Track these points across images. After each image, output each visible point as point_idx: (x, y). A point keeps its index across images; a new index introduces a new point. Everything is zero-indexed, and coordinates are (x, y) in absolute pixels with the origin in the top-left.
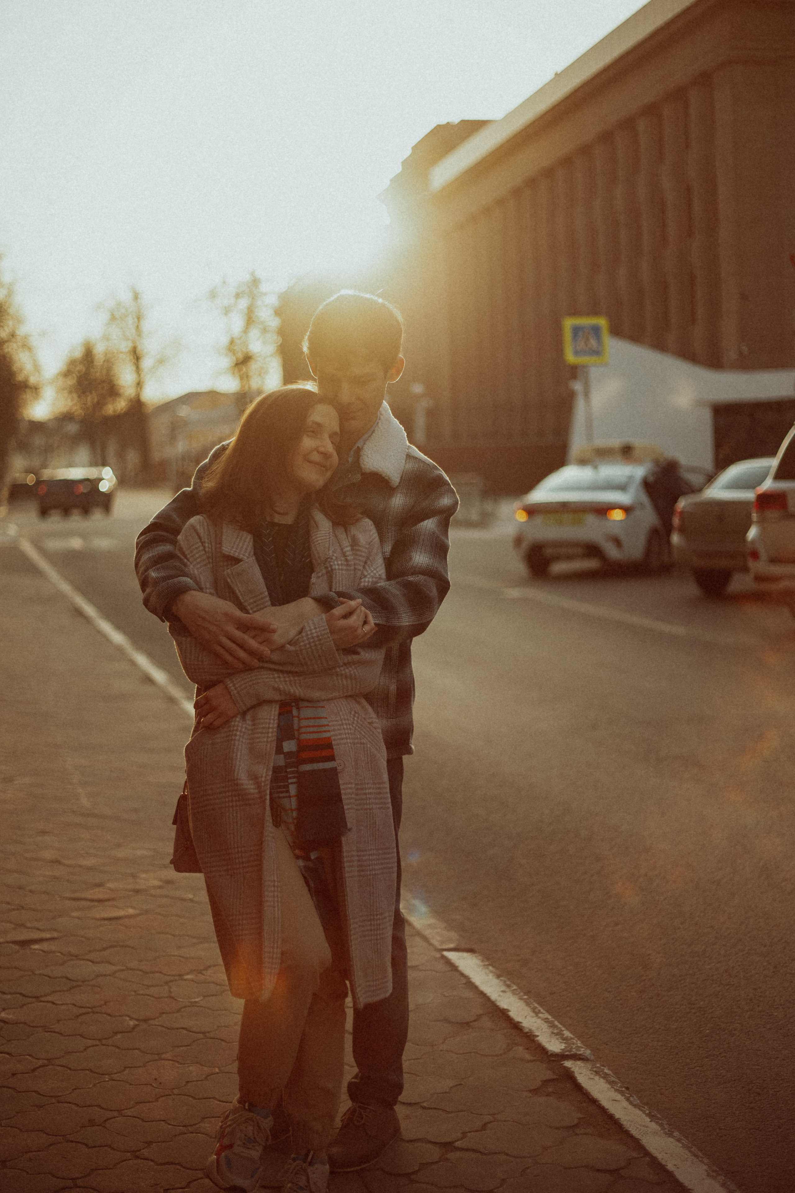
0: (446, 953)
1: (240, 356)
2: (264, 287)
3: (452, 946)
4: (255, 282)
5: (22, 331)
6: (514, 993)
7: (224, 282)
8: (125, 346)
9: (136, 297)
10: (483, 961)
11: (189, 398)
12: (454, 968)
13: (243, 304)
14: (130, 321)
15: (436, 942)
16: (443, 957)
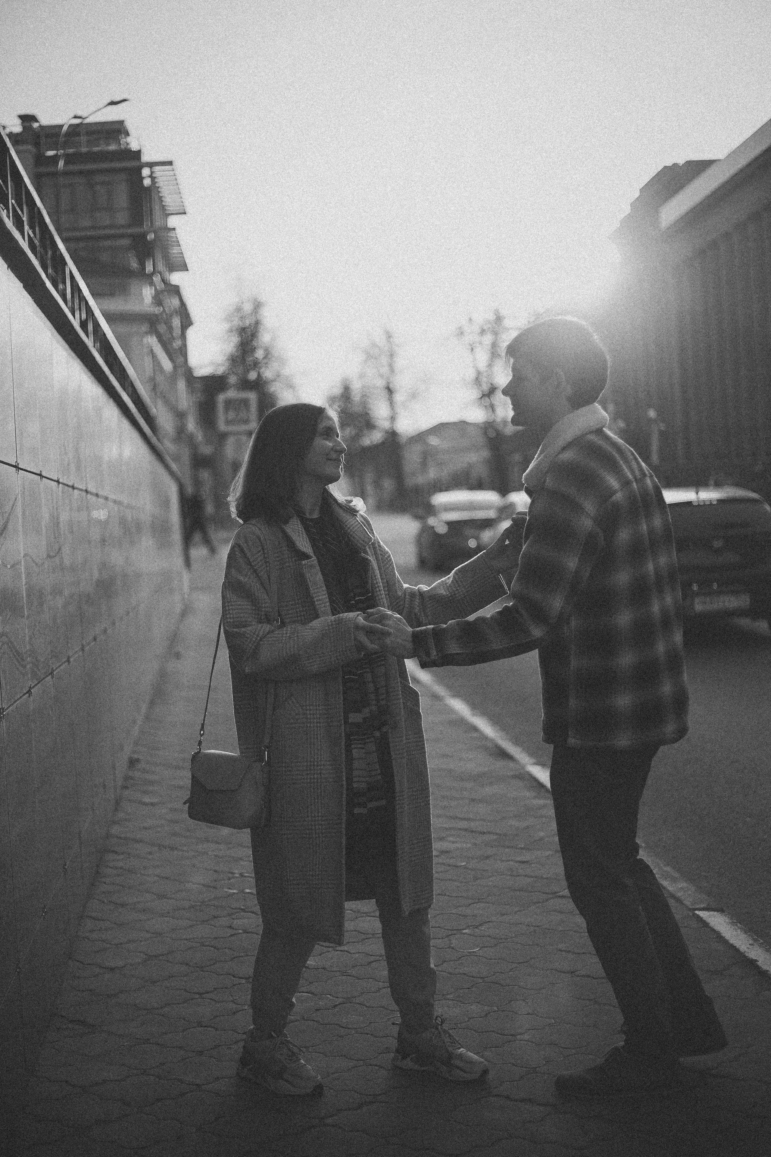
0: (697, 912)
1: (485, 388)
2: (507, 323)
3: (702, 906)
4: (499, 319)
5: (286, 371)
6: (761, 945)
7: (470, 320)
8: (380, 383)
9: (389, 336)
10: (731, 919)
11: (439, 429)
12: (705, 924)
13: (488, 339)
14: (384, 360)
15: (687, 903)
16: (694, 914)
